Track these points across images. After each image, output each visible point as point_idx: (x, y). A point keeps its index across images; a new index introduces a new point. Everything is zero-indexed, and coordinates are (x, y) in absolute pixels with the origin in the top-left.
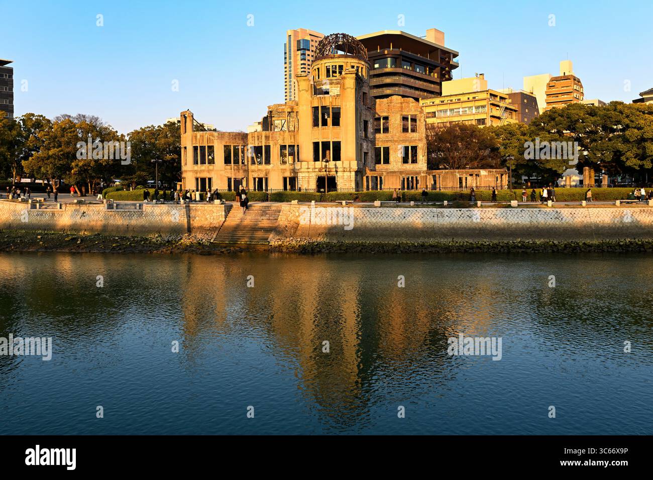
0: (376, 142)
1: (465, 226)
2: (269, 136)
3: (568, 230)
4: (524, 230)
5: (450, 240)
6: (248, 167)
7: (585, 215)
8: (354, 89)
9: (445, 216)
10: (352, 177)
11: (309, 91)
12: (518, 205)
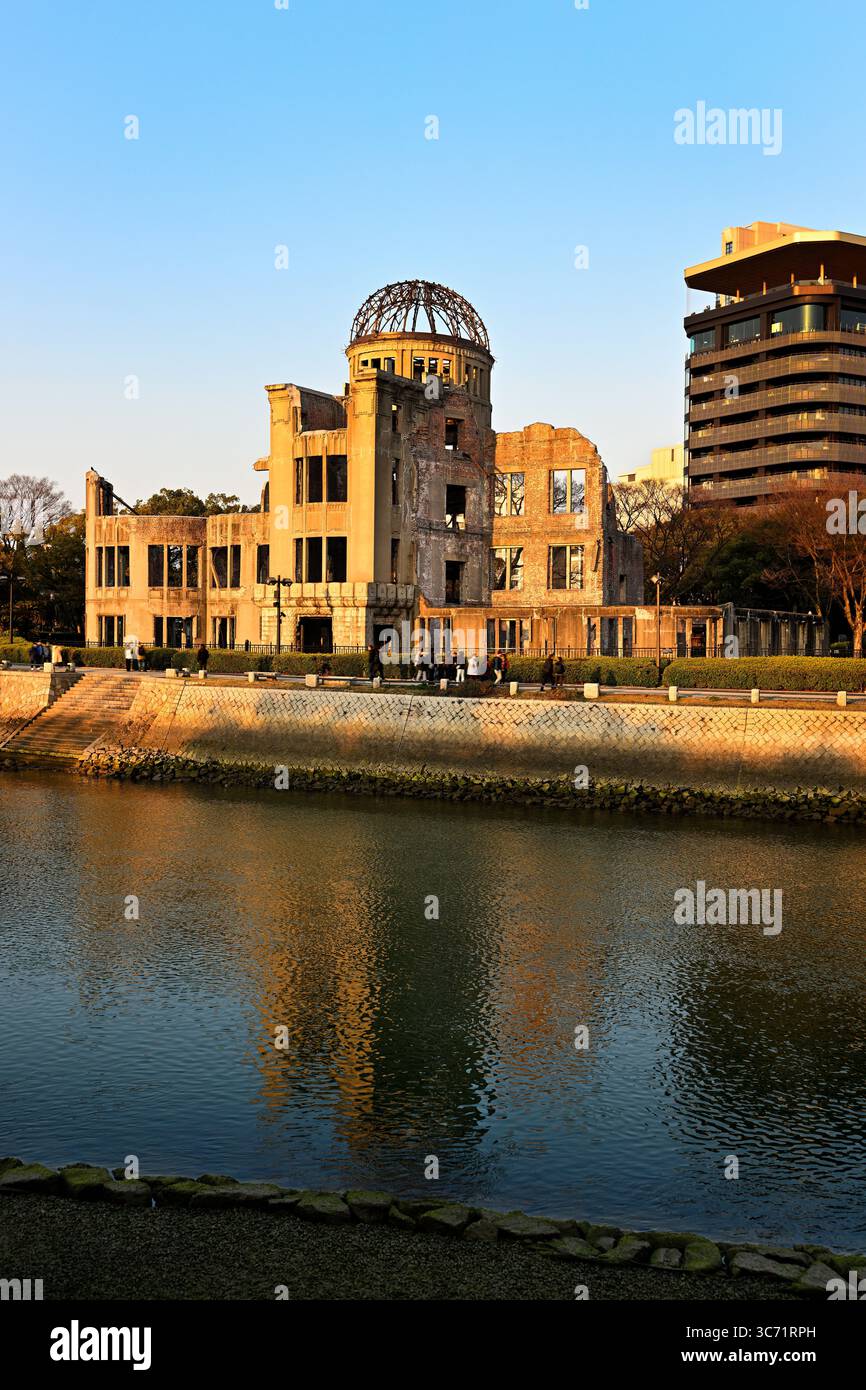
0: (494, 536)
1: (460, 737)
2: (239, 525)
3: (684, 759)
4: (583, 753)
5: (417, 768)
6: (204, 594)
7: (735, 726)
8: (374, 415)
9: (425, 713)
10: (360, 619)
11: (291, 423)
12: (601, 694)
